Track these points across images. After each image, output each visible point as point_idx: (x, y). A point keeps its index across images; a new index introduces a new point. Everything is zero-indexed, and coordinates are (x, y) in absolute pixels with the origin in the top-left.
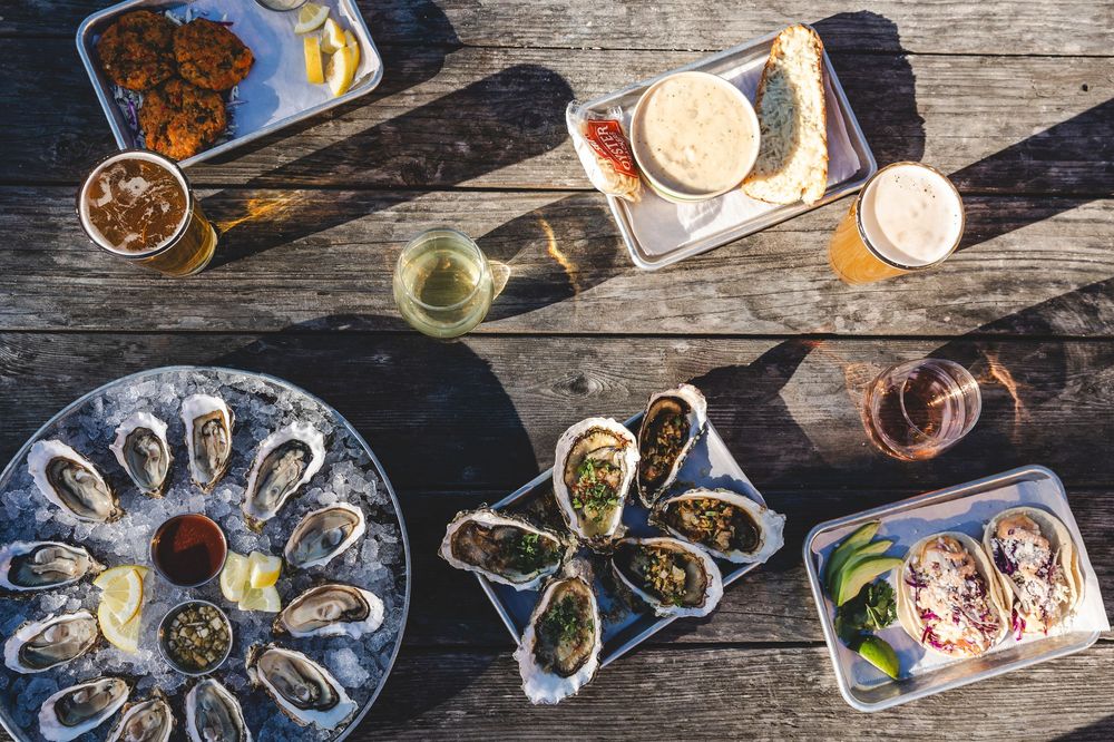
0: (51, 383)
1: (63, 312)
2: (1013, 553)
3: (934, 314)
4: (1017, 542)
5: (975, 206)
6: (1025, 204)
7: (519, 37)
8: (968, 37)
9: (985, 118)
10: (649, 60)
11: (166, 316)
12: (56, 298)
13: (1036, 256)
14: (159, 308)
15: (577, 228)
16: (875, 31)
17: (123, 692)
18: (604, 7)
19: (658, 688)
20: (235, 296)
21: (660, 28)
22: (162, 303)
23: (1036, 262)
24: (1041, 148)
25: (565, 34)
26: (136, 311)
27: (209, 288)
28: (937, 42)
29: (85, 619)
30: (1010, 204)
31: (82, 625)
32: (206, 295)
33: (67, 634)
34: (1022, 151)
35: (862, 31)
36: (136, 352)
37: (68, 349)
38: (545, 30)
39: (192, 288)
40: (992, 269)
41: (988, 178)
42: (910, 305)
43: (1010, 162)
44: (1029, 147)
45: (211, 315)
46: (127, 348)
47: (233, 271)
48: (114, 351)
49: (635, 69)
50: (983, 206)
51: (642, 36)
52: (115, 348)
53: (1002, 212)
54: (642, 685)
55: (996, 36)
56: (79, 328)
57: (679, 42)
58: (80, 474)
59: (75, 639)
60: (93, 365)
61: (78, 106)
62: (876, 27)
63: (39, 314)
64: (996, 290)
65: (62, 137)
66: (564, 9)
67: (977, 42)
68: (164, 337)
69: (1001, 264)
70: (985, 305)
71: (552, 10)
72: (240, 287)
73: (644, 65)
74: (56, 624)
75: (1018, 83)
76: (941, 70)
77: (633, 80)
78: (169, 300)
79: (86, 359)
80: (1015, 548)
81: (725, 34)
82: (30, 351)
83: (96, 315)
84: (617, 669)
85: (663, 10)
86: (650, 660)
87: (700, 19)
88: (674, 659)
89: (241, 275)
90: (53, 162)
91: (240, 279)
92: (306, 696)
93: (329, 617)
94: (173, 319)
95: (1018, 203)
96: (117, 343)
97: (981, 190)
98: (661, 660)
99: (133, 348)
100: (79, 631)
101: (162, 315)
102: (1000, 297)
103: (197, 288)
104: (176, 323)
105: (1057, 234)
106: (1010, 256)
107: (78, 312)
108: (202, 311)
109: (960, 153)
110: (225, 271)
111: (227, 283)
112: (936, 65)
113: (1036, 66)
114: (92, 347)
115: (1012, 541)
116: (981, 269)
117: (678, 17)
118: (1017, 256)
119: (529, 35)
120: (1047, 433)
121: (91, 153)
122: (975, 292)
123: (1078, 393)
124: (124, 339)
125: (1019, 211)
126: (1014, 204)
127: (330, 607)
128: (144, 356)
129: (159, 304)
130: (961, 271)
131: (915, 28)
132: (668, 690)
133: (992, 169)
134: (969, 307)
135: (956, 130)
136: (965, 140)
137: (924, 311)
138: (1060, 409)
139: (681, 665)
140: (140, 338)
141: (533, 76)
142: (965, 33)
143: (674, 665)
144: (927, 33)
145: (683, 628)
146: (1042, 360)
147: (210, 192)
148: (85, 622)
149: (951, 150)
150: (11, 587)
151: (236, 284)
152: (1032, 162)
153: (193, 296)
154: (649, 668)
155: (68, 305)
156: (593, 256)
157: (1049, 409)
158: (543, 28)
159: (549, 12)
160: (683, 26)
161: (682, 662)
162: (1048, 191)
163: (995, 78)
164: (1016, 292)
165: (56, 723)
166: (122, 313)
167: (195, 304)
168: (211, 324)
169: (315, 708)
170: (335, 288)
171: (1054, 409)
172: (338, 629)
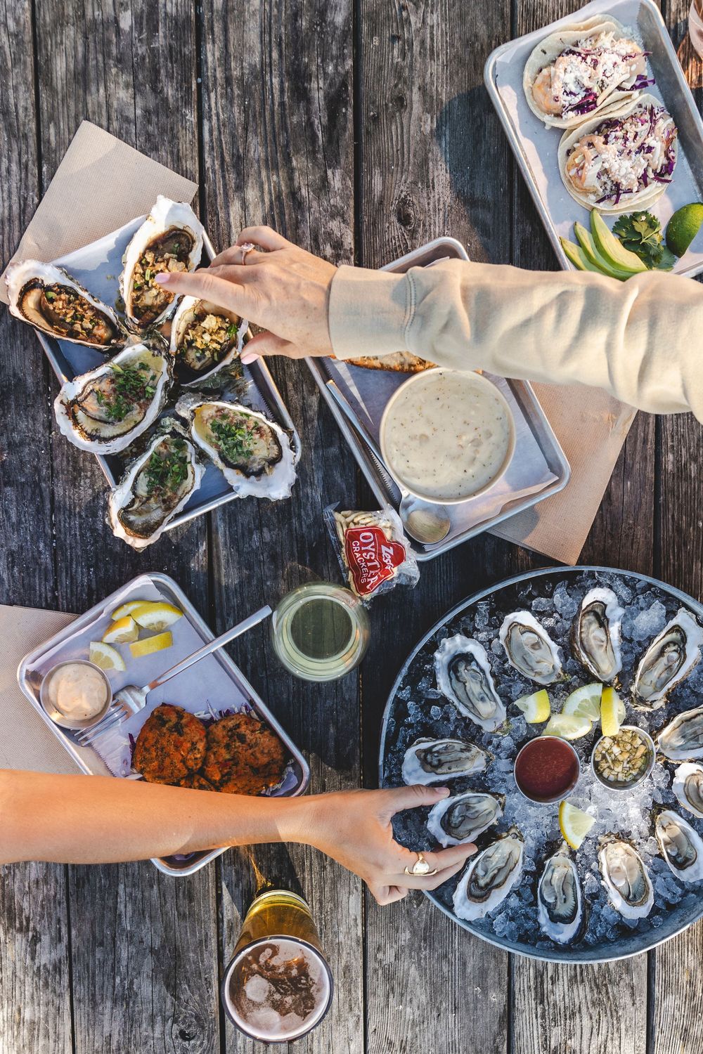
0: (414, 1024)
1: (347, 1020)
2: (575, 95)
3: (332, 160)
4: (565, 91)
5: (213, 105)
6: (209, 46)
7: (46, 600)
8: (16, 98)
9: (112, 86)
10: (65, 463)
11: (350, 929)
12: (334, 1027)
13: (267, 39)
14: (341, 936)
15: (251, 540)
16: (15, 208)
17: (666, 816)
18: (7, 512)
19: (696, 460)
20: (328, 868)
21: (27, 450)
22: (336, 934)
23: (273, 39)
24: (145, 22)
25: (40, 553)
26: (344, 955)
27: (321, 892)
28: (25, 136)
29: (606, 854)
30: (210, 64)
31: (612, 856)
32: (328, 895)
33: (619, 868)
34: (149, 44)
35: (17, 223)
36: (384, 953)
37: (382, 1012)
38: (37, 573)
39: (321, 908)
40: (282, 91)
41: (181, 88)
42: (324, 186)
43: (162, 60)
44: (144, 36)
45: (347, 889)
46: (380, 962)
47: (304, 871)
48: (384, 973)
49: (75, 479)
50: (213, 95)
51: (37, 470)
52: (380, 972)
53: (219, 75)
54: (693, 476)
55: (14, 65)
56: (362, 1005)
57: (41, 429)
58: (480, 872)
59: (623, 860)
60: (397, 990)
61: (144, 1026)
62: (10, 207)
63: (349, 1040)
64: (305, 89)
65: (177, 1037)
66: (11, 553)
67: (22, 88)
68: (369, 928)
69: (276, 81)
70: (322, 103)
71: (13, 567)
72: (319, 864)
73: (70, 469)
74: (610, 877)
75: (68, 43)
76: (58, 133)
77: (88, 481)
78: (333, 927)
79: (391, 996)
80: (571, 93)
81: (30, 380)
82: (385, 1045)
83: (350, 991)
84: (678, 498)
85: (6, 447)
86: (670, 467)
87: (13, 406)
88: (670, 444)
89: (307, 863)
90: (202, 1043)
91: (311, 864)
92: (675, 655)
93: (604, 638)
94: (352, 923)
95: (209, 55)
96: (376, 971)
97: (195, 97)
98: (671, 457)
99: (380, 956)
100: (616, 858)
101: (348, 933)
102: (314, 85)
103: (321, 903)
104: (356, 920)
105: (242, 13)
106: (268, 69)
107: (347, 1007)
108: (343, 896)
109: (154, 119)
110: (304, 879)
111: (315, 877)
112: (53, 138)
113: (48, 19)
114: (380, 991)
115: (565, 97)
116: (282, 104)
117: (13, 430)
118: (268, 60)
119: (43, 590)
120: (457, 44)
121: (191, 1010)
122: (308, 112)
123: (414, 4)
124: (372, 965)
125: (217, 54)
126: (210, 59)
127: (595, 638)
128: (388, 946)
129: (337, 936)
130: (284, 127)
131: (10, 161)
132: (698, 450)
133: (172, 82)
134: (325, 120)
135: (127, 120)
136: (139, 112)
137: (329, 172)
138: (432, 27)
139: (676, 437)
140: (371, 951)
141: (89, 586)
142: (12, 101)
143: (675, 444)
144: (15, 146)
145: (642, 434)
146: (381, 41)
147: (226, 897)
148: (609, 853)
149: (150, 128)
150: (578, 920)
151: (316, 868)
152: (161, 34)
153: (329, 906)
154: (678, 468)
155: (340, 1016)
156: (279, 522)
157: (432, 39)
158: (35, 576)
159: (16, 569)
160: (23, 425)
161: (673, 437)
162: (193, 18)
163: (64, 70)
164: (307, 66)
165: (695, 866)
166: (347, 969)
167: (336, 904)
168: (356, 888)
169: (684, 646)
170: (318, 776)
171: (432, 33)
172: (614, 630)
